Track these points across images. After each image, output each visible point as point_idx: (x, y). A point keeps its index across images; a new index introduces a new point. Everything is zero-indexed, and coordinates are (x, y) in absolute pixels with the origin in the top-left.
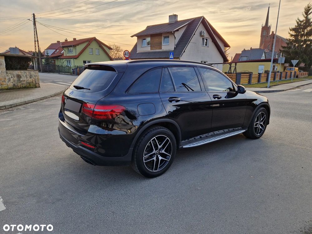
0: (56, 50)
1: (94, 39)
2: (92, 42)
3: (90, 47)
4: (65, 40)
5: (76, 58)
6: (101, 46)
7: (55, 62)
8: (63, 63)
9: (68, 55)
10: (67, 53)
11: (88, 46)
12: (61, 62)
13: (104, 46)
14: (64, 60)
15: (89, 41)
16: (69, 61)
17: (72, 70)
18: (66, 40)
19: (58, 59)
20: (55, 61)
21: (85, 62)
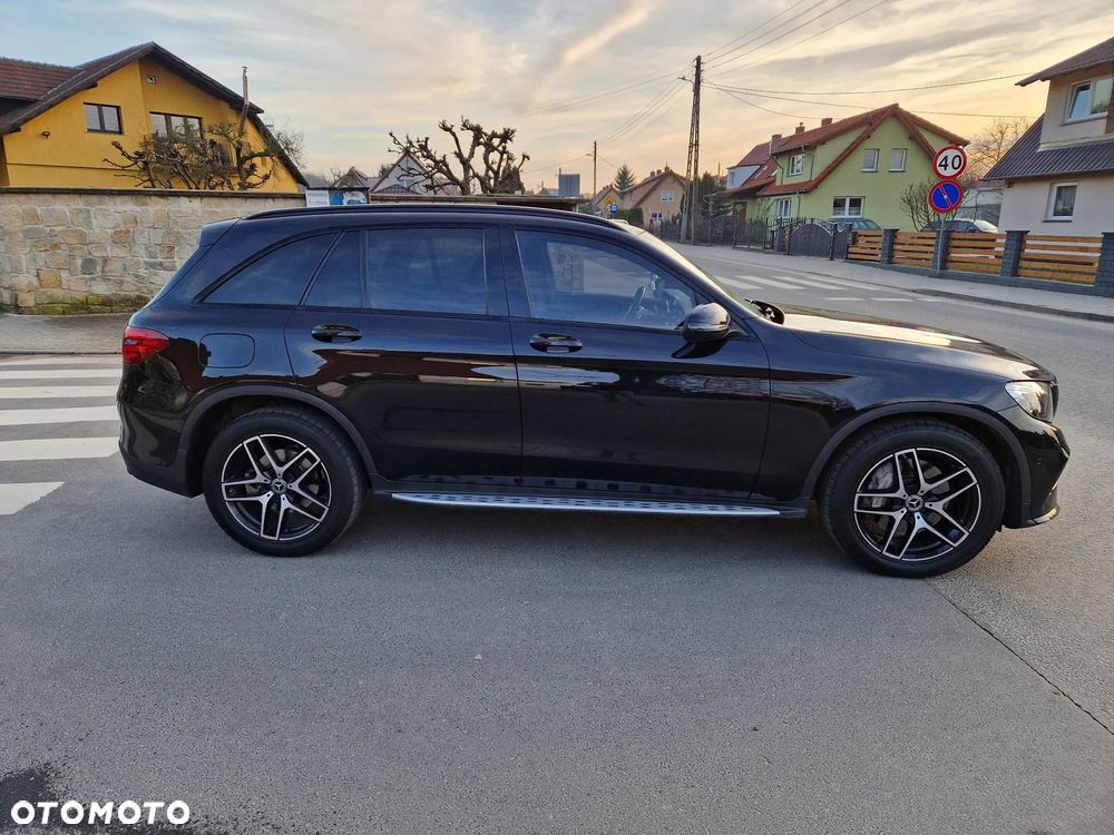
0: (762, 166)
1: (894, 113)
2: (880, 124)
3: (869, 144)
4: (797, 129)
5: (807, 189)
6: (915, 138)
7: (744, 211)
8: (768, 209)
9: (787, 182)
10: (785, 174)
11: (861, 142)
12: (762, 207)
13: (927, 136)
14: (773, 199)
15: (871, 124)
16: (787, 202)
17: (769, 235)
18: (800, 129)
19: (756, 197)
20: (744, 204)
21: (838, 204)
